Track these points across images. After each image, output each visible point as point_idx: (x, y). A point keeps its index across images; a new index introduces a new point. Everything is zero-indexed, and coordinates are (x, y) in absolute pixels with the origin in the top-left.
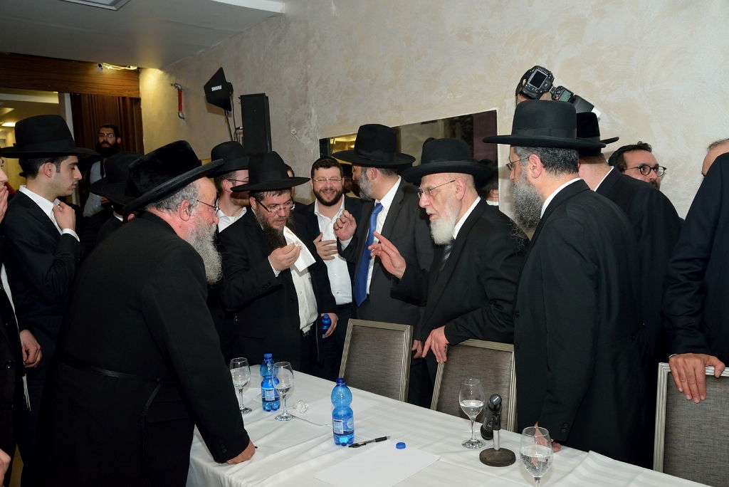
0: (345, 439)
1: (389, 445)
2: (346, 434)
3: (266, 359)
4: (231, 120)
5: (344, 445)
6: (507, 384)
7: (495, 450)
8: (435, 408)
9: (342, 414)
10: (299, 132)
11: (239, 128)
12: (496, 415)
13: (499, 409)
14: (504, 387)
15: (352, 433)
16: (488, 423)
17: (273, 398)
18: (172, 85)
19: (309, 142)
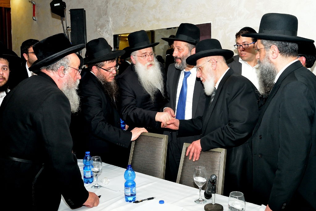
0: (131, 199)
1: (155, 201)
2: (132, 195)
3: (87, 154)
4: (64, 22)
5: (130, 201)
6: (218, 170)
7: (213, 205)
8: (179, 182)
9: (130, 185)
10: (102, 30)
11: (68, 27)
12: (214, 186)
13: (215, 182)
14: (217, 171)
15: (135, 195)
16: (209, 189)
17: (90, 176)
18: (29, 1)
19: (108, 36)
